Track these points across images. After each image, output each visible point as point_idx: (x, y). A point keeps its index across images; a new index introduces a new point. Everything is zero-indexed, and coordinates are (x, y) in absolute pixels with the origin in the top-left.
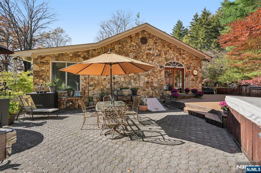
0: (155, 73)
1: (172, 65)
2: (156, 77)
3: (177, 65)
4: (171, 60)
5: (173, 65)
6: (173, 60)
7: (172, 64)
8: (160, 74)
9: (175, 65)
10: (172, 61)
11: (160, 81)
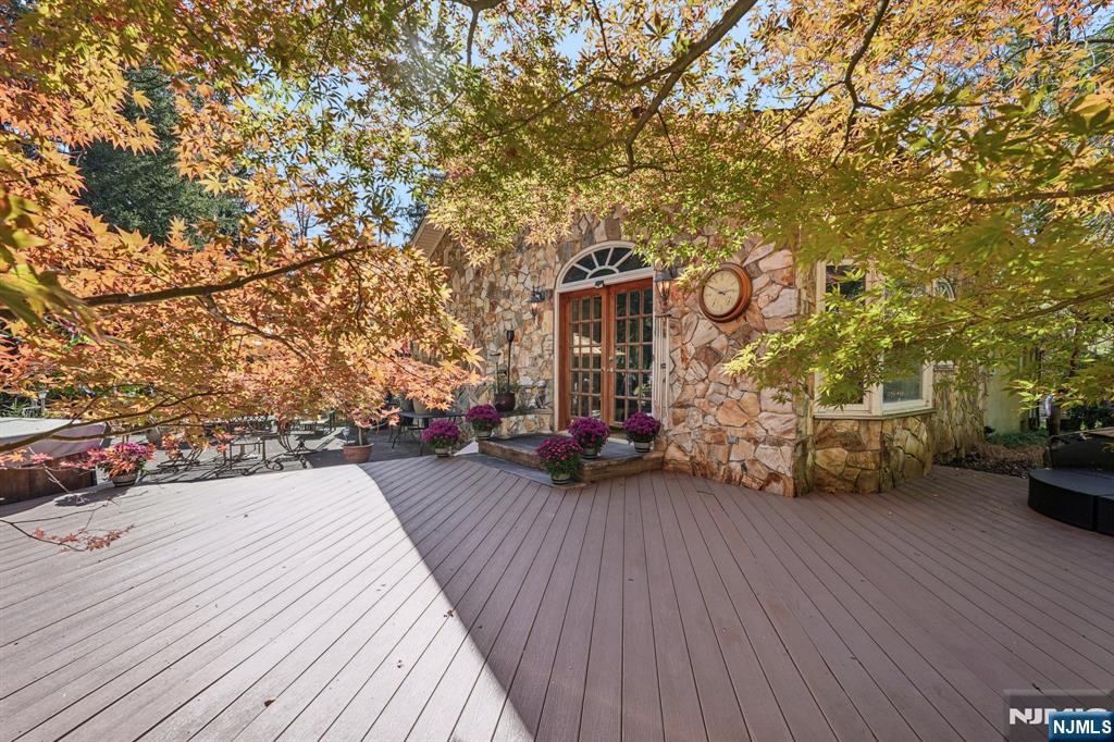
0: (525, 330)
1: (591, 272)
2: (526, 348)
3: (613, 268)
4: (582, 249)
5: (598, 268)
6: (592, 242)
7: (593, 267)
8: (539, 331)
9: (606, 266)
10: (590, 250)
11: (540, 361)
